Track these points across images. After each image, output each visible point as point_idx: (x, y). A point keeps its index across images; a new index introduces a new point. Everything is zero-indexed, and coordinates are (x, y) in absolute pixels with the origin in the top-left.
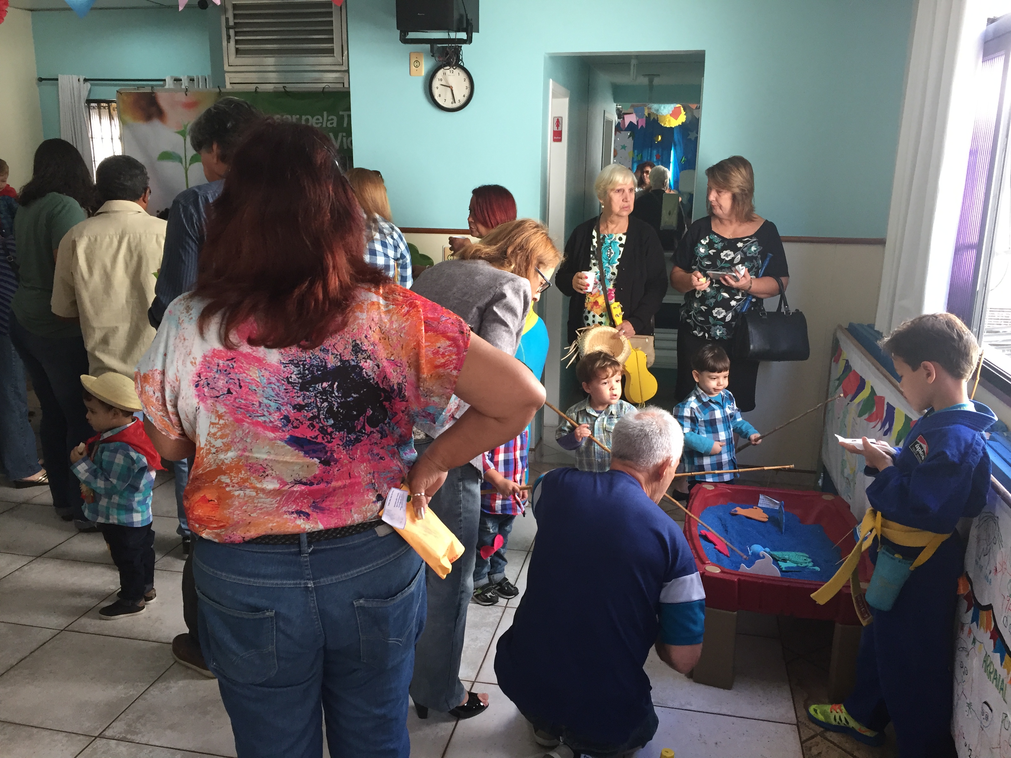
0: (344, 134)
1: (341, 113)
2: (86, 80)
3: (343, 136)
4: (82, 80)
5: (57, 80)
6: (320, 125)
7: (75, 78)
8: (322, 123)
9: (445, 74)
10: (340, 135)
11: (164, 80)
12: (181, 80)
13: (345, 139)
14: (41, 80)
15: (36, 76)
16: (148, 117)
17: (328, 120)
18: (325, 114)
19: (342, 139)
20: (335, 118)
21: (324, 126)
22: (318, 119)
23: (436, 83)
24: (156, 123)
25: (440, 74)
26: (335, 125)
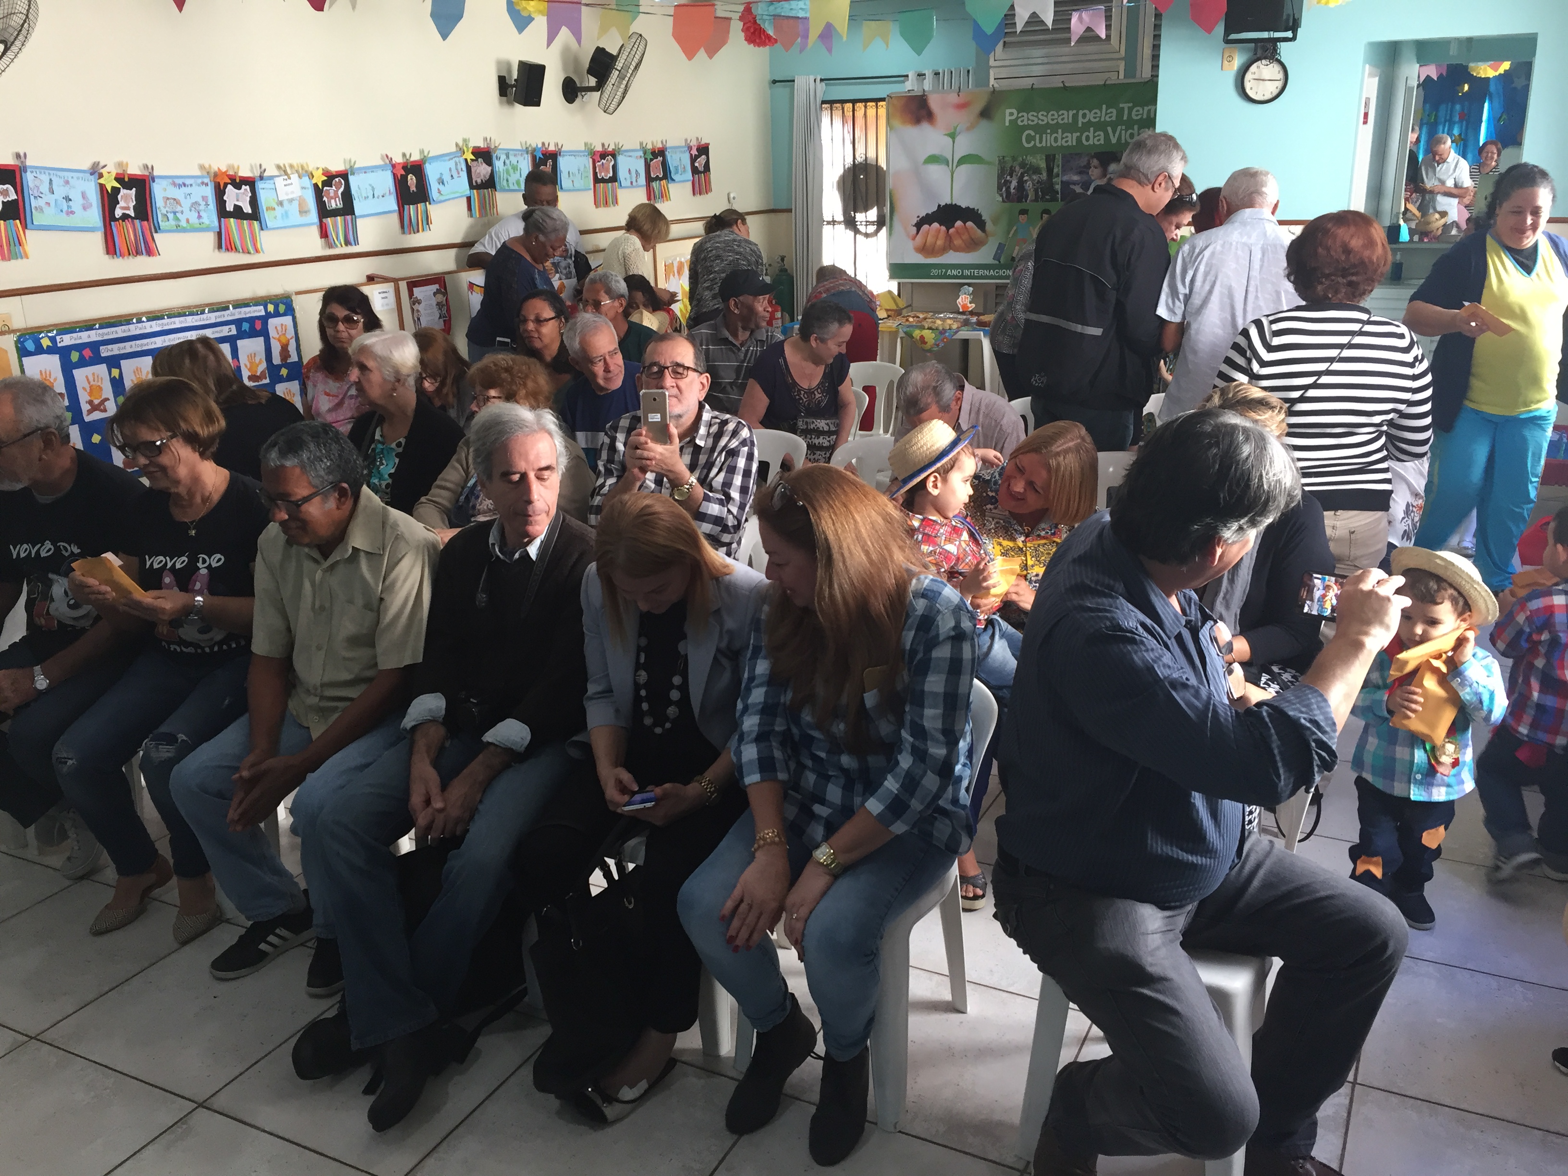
0: (1124, 127)
1: (1121, 105)
2: (822, 80)
3: (1121, 130)
4: (818, 80)
5: (794, 81)
6: (1097, 119)
7: (812, 78)
8: (1100, 117)
9: (1259, 67)
10: (1119, 127)
11: (907, 76)
12: (924, 75)
13: (1123, 132)
14: (774, 82)
15: (768, 78)
16: (917, 121)
17: (1106, 114)
18: (1104, 107)
19: (1120, 133)
20: (1114, 111)
21: (1103, 119)
22: (1096, 113)
23: (1249, 76)
24: (925, 127)
25: (1253, 68)
26: (1114, 118)
